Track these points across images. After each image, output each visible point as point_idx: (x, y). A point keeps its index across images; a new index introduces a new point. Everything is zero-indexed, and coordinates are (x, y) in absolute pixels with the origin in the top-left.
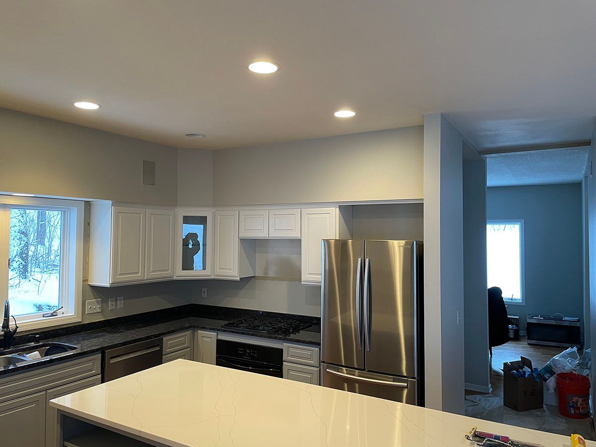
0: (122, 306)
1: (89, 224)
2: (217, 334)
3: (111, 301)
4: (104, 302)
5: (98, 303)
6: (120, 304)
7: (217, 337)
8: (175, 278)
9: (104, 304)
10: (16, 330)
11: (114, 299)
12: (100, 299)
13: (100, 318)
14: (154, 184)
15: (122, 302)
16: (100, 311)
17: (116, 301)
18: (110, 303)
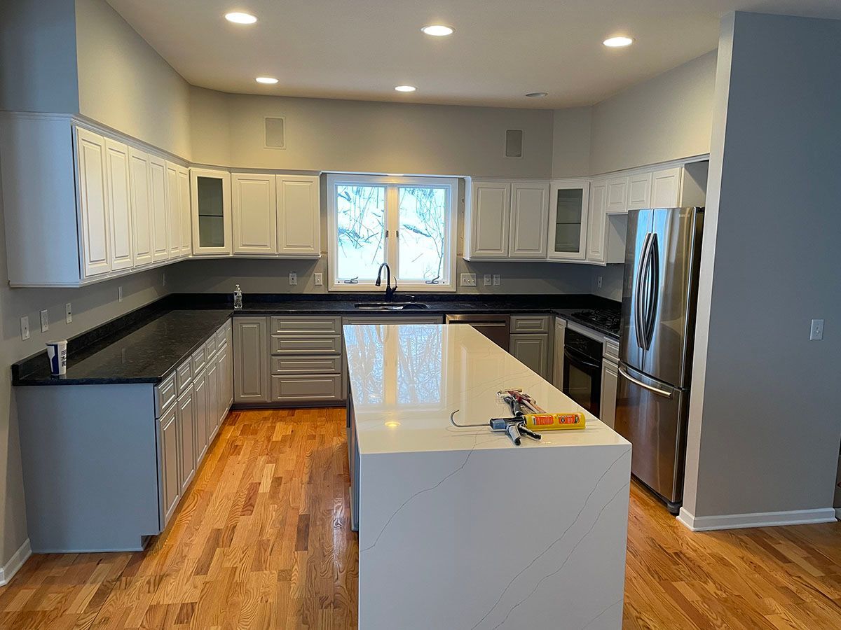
0: (498, 284)
1: (463, 200)
2: (567, 322)
3: (487, 278)
4: (479, 277)
5: (472, 276)
6: (497, 281)
7: (567, 325)
8: (548, 260)
9: (479, 280)
10: (395, 289)
11: (490, 276)
12: (475, 274)
13: (474, 292)
14: (520, 156)
15: (499, 279)
16: (474, 285)
17: (492, 278)
18: (486, 280)
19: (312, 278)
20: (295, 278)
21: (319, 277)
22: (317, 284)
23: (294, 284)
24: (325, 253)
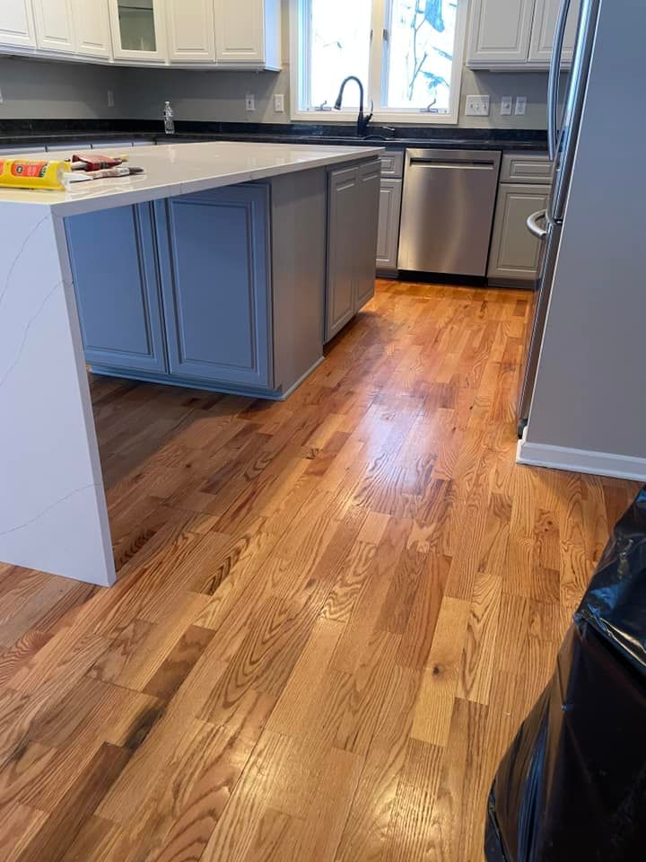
0: (523, 113)
3: (505, 102)
4: (493, 100)
5: (483, 100)
6: (521, 108)
9: (493, 105)
10: (370, 117)
11: (511, 99)
12: (487, 96)
13: (485, 125)
15: (524, 105)
16: (486, 113)
17: (514, 102)
18: (503, 105)
19: (271, 102)
20: (253, 101)
21: (279, 99)
22: (277, 110)
23: (251, 110)
24: (286, 64)
